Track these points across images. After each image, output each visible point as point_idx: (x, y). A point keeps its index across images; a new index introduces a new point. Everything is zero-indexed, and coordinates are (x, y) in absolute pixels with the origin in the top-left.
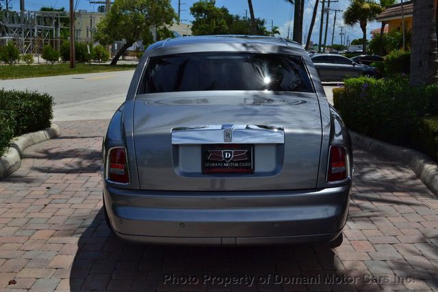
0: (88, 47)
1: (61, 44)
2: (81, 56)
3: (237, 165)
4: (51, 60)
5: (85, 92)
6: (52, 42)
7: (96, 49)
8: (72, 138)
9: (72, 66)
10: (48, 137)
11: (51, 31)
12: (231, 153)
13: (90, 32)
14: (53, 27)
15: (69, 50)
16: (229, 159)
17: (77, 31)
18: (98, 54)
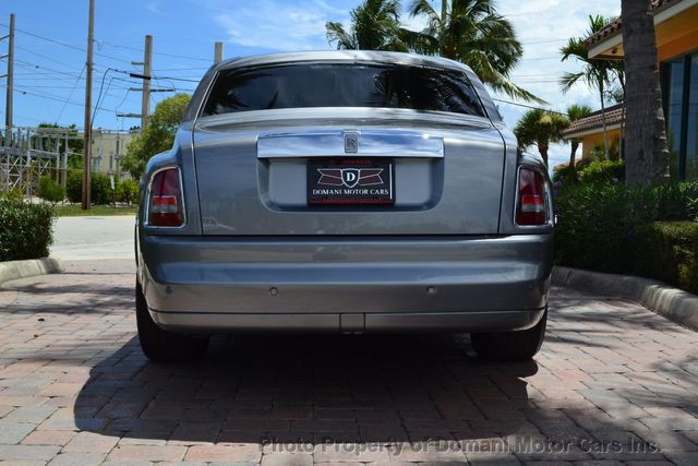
0: (112, 179)
1: (68, 175)
2: (100, 195)
3: (366, 192)
4: (51, 199)
5: (105, 234)
6: (54, 172)
7: (124, 185)
8: (83, 273)
9: (85, 208)
10: (44, 271)
11: (54, 161)
12: (356, 173)
13: (114, 162)
14: (57, 154)
15: (81, 186)
16: (351, 183)
17: (95, 159)
18: (127, 193)
